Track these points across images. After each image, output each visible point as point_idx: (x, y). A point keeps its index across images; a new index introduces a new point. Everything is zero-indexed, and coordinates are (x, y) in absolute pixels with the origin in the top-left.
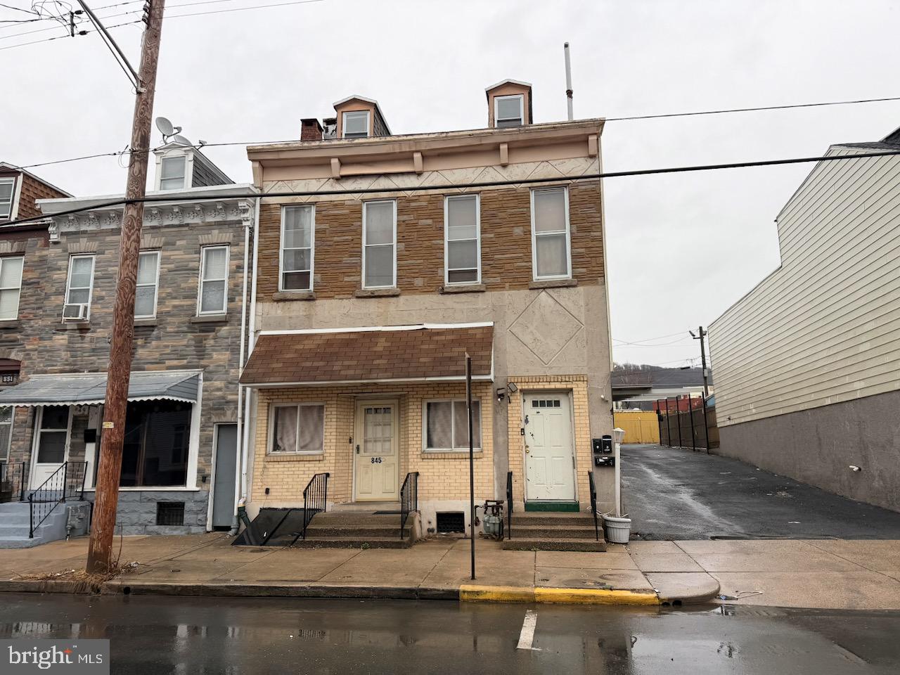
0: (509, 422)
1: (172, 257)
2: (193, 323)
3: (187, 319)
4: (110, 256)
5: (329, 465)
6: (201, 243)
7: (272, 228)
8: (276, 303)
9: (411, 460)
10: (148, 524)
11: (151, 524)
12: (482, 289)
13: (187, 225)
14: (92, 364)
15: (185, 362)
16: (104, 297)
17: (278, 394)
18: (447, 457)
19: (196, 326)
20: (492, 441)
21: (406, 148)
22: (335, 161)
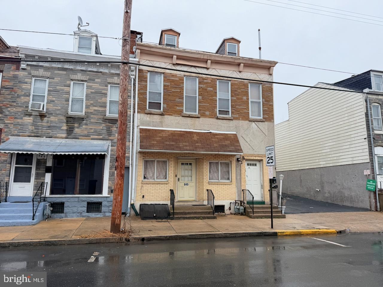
0: (241, 171)
1: (93, 86)
2: (105, 119)
3: (102, 117)
4: (57, 81)
5: (171, 186)
6: (108, 82)
7: (144, 81)
8: (146, 115)
9: (204, 185)
10: (82, 212)
11: (84, 212)
12: (232, 119)
13: (101, 72)
14: (48, 133)
15: (101, 137)
16: (54, 101)
17: (148, 154)
18: (219, 184)
19: (107, 121)
20: (235, 178)
21: (206, 57)
22: (175, 57)
